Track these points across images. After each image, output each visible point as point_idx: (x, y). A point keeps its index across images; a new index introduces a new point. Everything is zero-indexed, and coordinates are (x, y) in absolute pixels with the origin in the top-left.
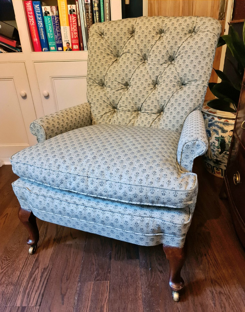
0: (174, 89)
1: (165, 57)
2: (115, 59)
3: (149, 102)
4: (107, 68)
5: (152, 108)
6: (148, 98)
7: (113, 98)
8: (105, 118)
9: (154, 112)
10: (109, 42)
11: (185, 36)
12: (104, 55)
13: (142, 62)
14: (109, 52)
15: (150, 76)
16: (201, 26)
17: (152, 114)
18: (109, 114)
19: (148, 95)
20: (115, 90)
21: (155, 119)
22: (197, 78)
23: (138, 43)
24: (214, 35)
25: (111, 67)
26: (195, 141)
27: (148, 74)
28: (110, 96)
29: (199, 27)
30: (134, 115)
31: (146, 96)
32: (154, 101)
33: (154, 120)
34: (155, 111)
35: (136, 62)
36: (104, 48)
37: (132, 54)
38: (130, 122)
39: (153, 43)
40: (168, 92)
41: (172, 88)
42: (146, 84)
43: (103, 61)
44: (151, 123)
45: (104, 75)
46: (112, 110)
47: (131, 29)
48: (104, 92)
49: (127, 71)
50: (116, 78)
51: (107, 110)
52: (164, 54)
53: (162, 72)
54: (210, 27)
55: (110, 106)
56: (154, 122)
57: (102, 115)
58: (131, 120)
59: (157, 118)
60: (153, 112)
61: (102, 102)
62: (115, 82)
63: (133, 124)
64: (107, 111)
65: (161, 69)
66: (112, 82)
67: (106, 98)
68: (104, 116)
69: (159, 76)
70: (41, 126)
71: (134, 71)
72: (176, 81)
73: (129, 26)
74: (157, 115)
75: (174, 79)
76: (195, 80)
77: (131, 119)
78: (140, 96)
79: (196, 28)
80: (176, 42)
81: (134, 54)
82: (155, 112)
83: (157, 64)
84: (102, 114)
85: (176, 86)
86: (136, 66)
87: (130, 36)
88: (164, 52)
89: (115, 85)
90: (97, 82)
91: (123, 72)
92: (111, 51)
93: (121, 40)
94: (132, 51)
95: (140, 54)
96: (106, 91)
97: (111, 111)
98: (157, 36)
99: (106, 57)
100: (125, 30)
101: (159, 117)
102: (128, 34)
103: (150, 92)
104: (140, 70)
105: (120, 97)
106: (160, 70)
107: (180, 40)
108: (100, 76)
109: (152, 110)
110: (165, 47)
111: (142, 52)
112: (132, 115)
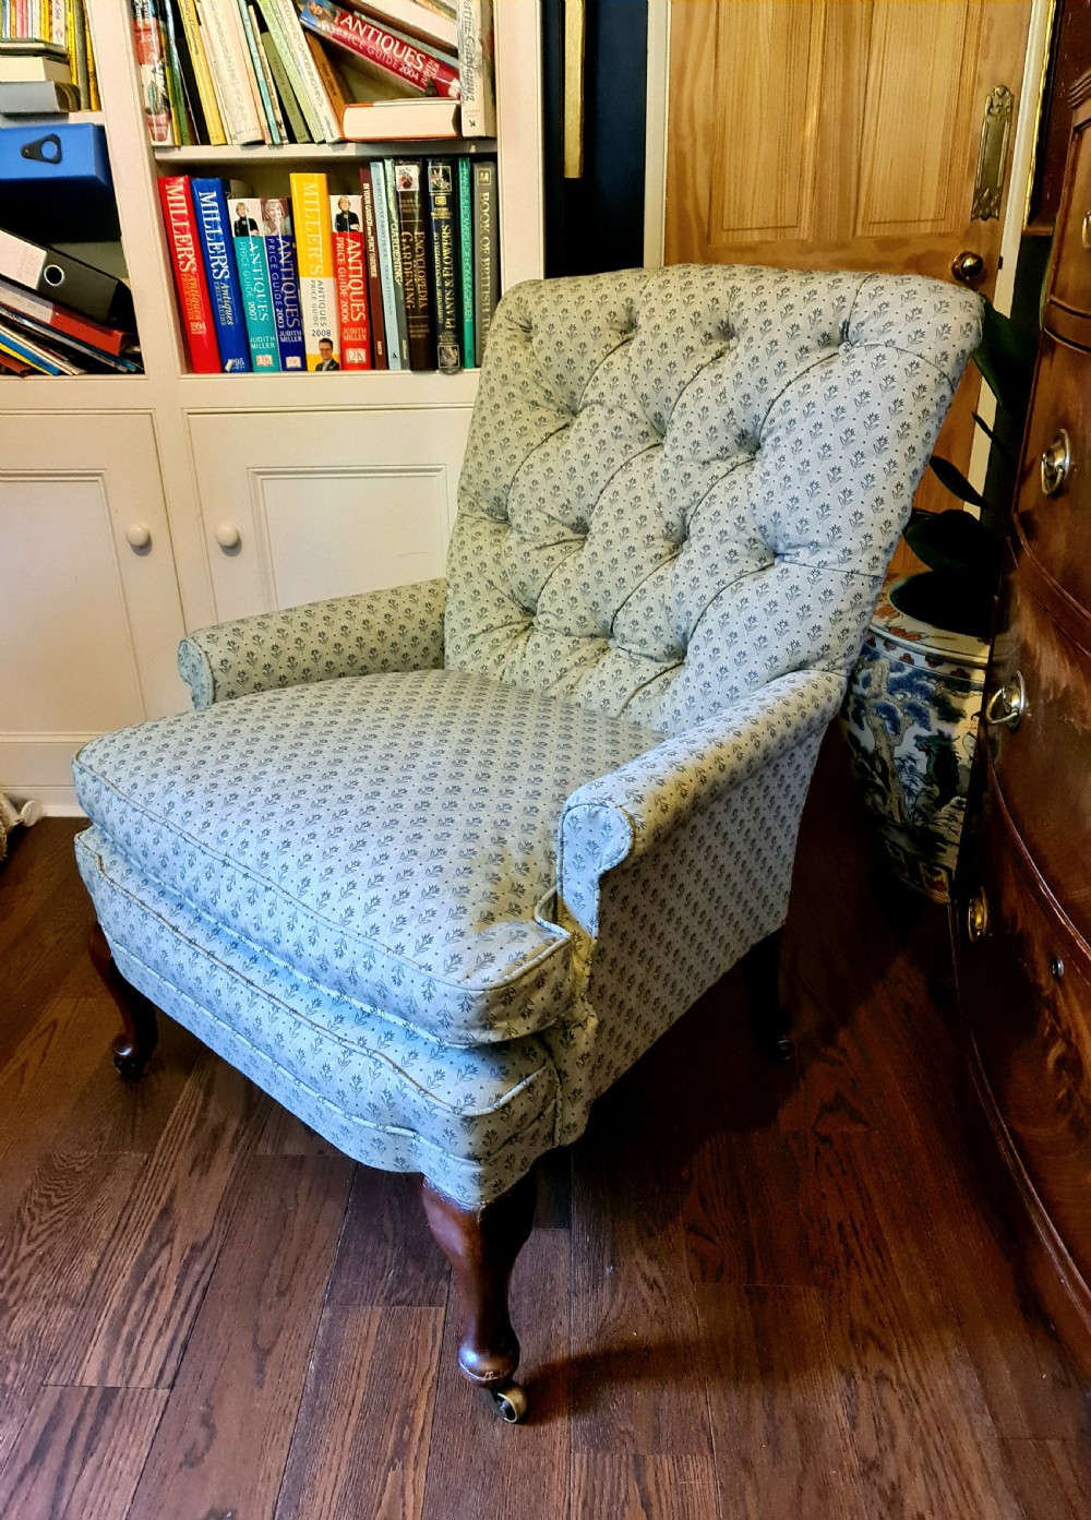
0: (727, 572)
1: (722, 434)
2: (562, 423)
3: (637, 609)
4: (520, 455)
5: (645, 635)
6: (637, 592)
7: (523, 573)
8: (485, 649)
9: (650, 651)
10: (541, 357)
11: (800, 360)
12: (518, 405)
13: (647, 446)
14: (539, 397)
15: (660, 506)
16: (869, 318)
17: (644, 660)
18: (497, 634)
19: (638, 580)
20: (533, 545)
21: (649, 682)
22: (820, 538)
23: (635, 370)
24: (918, 359)
25: (534, 453)
26: (596, 808)
27: (653, 494)
28: (514, 565)
29: (863, 324)
30: (582, 653)
31: (631, 583)
32: (657, 608)
33: (644, 685)
34: (655, 647)
35: (621, 443)
36: (522, 378)
37: (611, 411)
38: (561, 677)
39: (687, 377)
40: (705, 580)
41: (722, 565)
42: (636, 538)
43: (511, 430)
44: (628, 694)
45: (508, 481)
46: (517, 617)
47: (622, 316)
48: (496, 549)
49: (583, 476)
50: (542, 500)
51: (495, 616)
52: (716, 423)
53: (702, 494)
54: (901, 328)
55: (513, 605)
56: (640, 694)
57: (474, 636)
58: (566, 670)
59: (659, 680)
60: (645, 652)
61: (482, 588)
62: (536, 514)
63: (572, 687)
64: (496, 623)
65: (700, 479)
66: (529, 512)
67: (498, 570)
68: (480, 639)
69: (691, 512)
70: (203, 656)
71: (607, 478)
72: (744, 536)
73: (616, 303)
74: (660, 665)
75: (735, 530)
76: (812, 543)
77: (567, 665)
78: (610, 580)
79: (852, 328)
80: (763, 380)
81: (617, 412)
82: (654, 654)
83: (689, 461)
84: (475, 632)
85: (743, 559)
86: (620, 460)
87: (618, 342)
88: (717, 416)
89: (537, 524)
90: (485, 506)
91: (571, 478)
92: (547, 391)
93: (583, 354)
94: (611, 399)
95: (639, 414)
96: (505, 545)
97: (510, 624)
98: (709, 347)
99: (526, 414)
100: (599, 318)
101: (667, 675)
102: (611, 332)
103: (648, 568)
104: (628, 476)
105: (547, 576)
106: (696, 487)
107: (778, 374)
108: (494, 484)
109: (643, 642)
110: (722, 394)
111: (645, 405)
112: (573, 650)
